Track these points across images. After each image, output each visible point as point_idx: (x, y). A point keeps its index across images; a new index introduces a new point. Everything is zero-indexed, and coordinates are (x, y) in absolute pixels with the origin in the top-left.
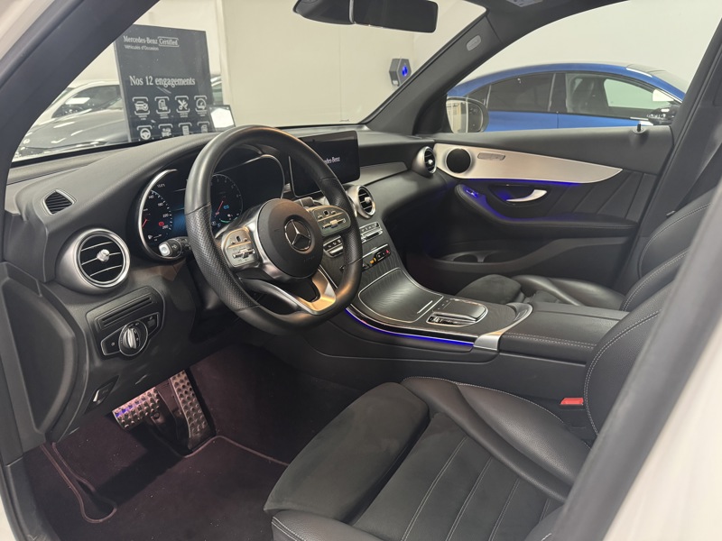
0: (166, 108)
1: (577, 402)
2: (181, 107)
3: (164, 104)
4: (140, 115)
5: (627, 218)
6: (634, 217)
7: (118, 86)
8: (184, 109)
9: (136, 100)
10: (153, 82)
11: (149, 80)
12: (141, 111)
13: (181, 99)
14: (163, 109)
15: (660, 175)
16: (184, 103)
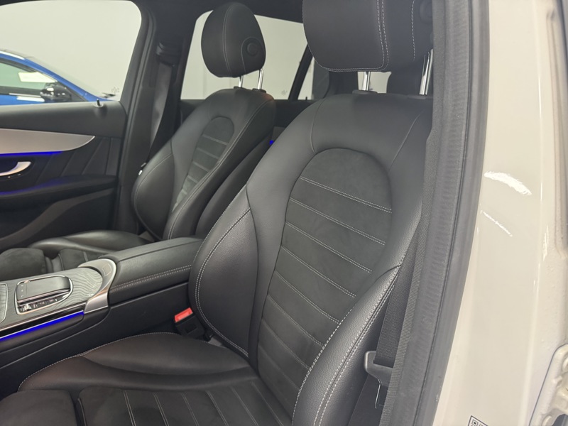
1: (187, 313)
5: (107, 174)
6: (112, 172)
15: (123, 139)
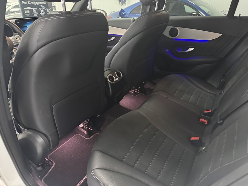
0: (36, 12)
2: (41, 12)
3: (35, 11)
4: (27, 14)
7: (18, 5)
8: (42, 13)
9: (25, 9)
10: (31, 3)
11: (29, 2)
12: (27, 13)
13: (41, 9)
14: (35, 12)
16: (42, 10)
